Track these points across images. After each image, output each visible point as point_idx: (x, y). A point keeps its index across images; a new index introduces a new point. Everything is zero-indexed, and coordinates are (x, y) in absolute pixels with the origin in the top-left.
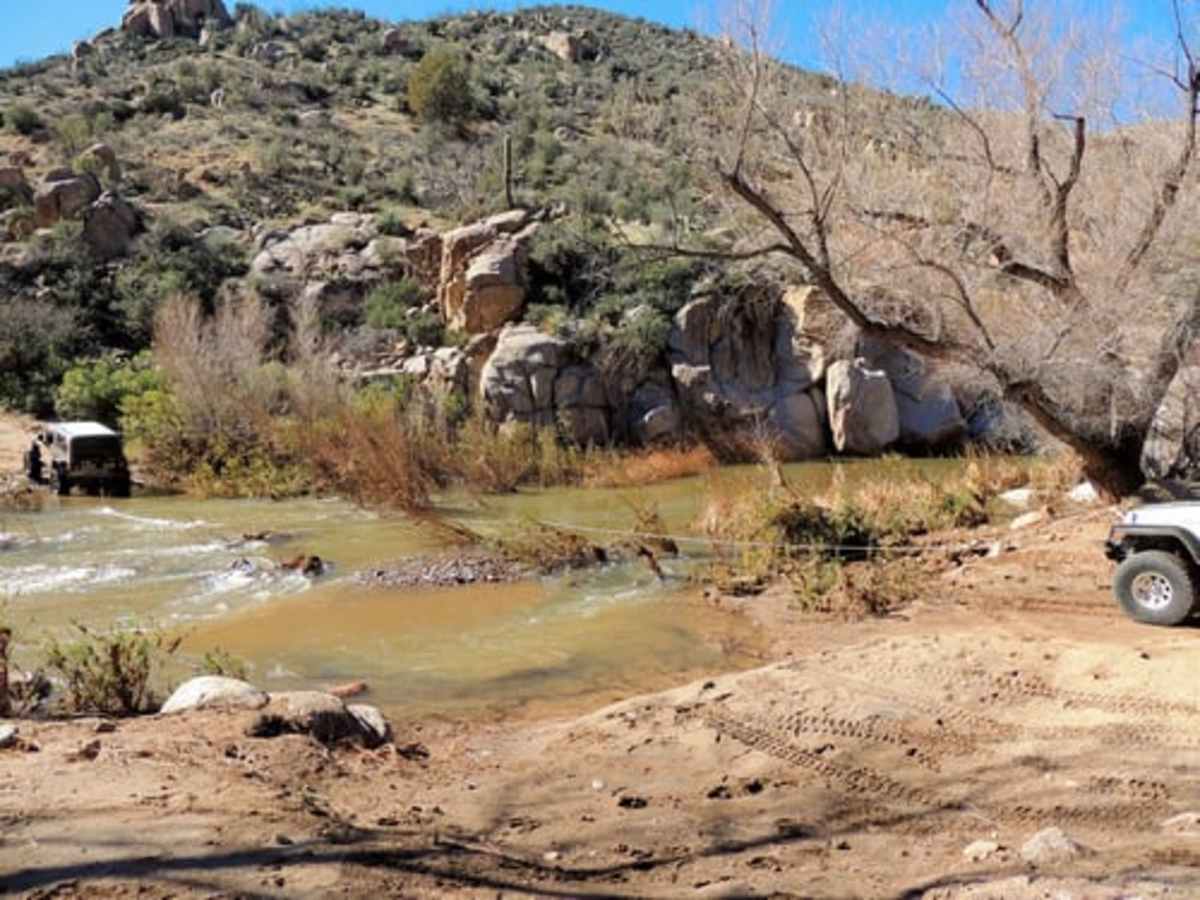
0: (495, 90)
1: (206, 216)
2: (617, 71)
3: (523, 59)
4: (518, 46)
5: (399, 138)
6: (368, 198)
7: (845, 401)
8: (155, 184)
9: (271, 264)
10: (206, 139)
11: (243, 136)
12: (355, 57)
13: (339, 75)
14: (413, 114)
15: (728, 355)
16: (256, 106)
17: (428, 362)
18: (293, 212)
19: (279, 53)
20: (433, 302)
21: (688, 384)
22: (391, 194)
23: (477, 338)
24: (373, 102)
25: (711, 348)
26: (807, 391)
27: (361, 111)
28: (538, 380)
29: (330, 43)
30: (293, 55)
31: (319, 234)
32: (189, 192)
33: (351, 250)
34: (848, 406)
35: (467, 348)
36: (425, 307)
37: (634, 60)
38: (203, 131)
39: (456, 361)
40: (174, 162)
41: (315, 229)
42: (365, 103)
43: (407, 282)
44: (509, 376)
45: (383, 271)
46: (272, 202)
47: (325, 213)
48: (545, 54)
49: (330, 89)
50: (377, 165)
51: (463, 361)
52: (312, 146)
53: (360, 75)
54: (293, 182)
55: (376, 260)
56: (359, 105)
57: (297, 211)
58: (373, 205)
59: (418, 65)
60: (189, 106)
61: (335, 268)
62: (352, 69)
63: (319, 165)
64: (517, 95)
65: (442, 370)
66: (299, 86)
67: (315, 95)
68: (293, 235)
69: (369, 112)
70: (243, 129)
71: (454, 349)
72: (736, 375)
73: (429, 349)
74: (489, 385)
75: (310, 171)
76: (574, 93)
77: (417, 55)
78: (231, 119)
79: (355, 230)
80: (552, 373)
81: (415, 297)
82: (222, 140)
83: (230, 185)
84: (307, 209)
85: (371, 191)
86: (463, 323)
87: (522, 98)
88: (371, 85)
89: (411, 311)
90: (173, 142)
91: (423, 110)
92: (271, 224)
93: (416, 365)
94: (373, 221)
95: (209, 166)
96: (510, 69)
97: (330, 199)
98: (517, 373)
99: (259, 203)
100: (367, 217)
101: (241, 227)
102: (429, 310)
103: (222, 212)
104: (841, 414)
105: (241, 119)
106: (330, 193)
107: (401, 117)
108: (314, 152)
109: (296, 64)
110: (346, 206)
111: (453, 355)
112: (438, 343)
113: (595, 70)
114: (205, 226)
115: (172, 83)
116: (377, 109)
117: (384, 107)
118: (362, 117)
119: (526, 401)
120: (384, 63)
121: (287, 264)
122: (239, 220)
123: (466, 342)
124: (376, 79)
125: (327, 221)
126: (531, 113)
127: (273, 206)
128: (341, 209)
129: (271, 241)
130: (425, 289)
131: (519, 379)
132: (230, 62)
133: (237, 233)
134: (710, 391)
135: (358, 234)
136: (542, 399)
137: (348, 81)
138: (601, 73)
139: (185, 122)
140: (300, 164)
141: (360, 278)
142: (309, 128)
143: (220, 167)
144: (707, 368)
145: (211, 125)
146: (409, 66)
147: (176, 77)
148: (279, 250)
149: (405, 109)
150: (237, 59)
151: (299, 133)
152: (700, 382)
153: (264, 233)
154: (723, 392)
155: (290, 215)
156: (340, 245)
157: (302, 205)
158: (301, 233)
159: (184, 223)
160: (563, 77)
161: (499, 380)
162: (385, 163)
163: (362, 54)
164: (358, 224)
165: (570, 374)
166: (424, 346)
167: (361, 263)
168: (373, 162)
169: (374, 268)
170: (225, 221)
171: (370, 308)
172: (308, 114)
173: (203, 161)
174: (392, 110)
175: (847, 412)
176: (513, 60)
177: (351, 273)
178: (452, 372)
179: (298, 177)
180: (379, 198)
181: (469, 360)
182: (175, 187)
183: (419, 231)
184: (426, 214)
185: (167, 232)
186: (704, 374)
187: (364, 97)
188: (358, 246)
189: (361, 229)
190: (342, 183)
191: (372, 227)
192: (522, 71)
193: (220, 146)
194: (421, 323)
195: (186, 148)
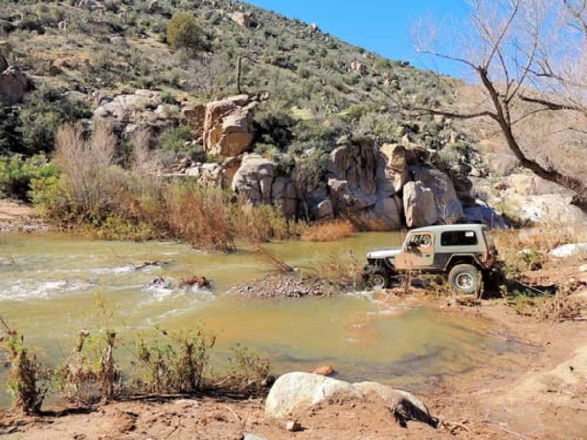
0: (210, 37)
1: (66, 85)
2: (267, 34)
3: (221, 23)
4: (218, 17)
5: (164, 55)
6: (154, 83)
7: (413, 202)
8: (35, 65)
9: (106, 113)
10: (60, 46)
11: (80, 46)
12: (135, 13)
13: (129, 21)
14: (169, 44)
15: (354, 176)
16: (84, 31)
17: (200, 170)
18: (114, 87)
19: (93, 7)
20: (199, 139)
21: (336, 190)
22: (166, 82)
23: (228, 159)
24: (147, 36)
25: (346, 172)
26: (392, 196)
27: (141, 40)
28: (264, 183)
29: (121, 5)
30: (101, 8)
31: (130, 100)
32: (55, 72)
33: (149, 109)
34: (415, 205)
35: (223, 164)
36: (194, 142)
37: (275, 30)
38: (57, 42)
39: (217, 170)
40: (44, 55)
41: (128, 97)
42: (143, 36)
43: (183, 128)
44: (249, 180)
45: (168, 121)
46: (102, 81)
47: (132, 89)
48: (231, 22)
49: (124, 27)
50: (156, 67)
51: (220, 171)
52: (120, 54)
53: (139, 21)
54: (112, 72)
55: (163, 116)
56: (140, 37)
57: (116, 87)
58: (157, 87)
59: (170, 21)
60: (46, 28)
61: (142, 117)
62: (135, 19)
63: (125, 64)
64: (221, 40)
65: (209, 175)
66: (107, 24)
67: (117, 30)
68: (116, 99)
69: (145, 40)
70: (81, 43)
71: (215, 164)
72: (358, 186)
73: (198, 164)
74: (238, 184)
75: (121, 67)
76: (248, 42)
77: (169, 15)
78: (72, 36)
79: (149, 99)
80: (271, 180)
81: (188, 136)
82: (69, 47)
83: (78, 70)
84: (122, 87)
85: (155, 80)
86: (219, 151)
87: (223, 42)
88: (146, 27)
89: (187, 143)
90: (41, 45)
91: (175, 42)
92: (103, 92)
93: (193, 171)
94: (159, 95)
95: (64, 59)
96: (215, 27)
97: (134, 82)
98: (253, 179)
99: (95, 81)
100: (155, 93)
101: (86, 93)
102: (197, 143)
103: (76, 83)
104: (411, 208)
105: (79, 37)
106: (133, 79)
107: (163, 45)
108: (121, 58)
109: (103, 12)
110: (143, 87)
111: (215, 167)
112: (204, 160)
113: (257, 33)
114: (67, 90)
115: (36, 15)
116: (150, 40)
117: (153, 39)
118: (142, 43)
119: (258, 193)
120: (151, 17)
121: (114, 114)
122: (85, 89)
123: (223, 161)
124: (148, 25)
125: (132, 93)
126: (229, 50)
127: (103, 83)
128: (141, 88)
129: (103, 102)
130: (194, 132)
131: (254, 182)
132: (67, 8)
133: (84, 95)
134: (347, 194)
135: (152, 101)
136: (266, 193)
137: (133, 24)
138: (260, 35)
139: (45, 36)
140: (115, 63)
141: (155, 124)
142: (116, 45)
143: (71, 61)
144: (345, 182)
145: (61, 39)
146: (165, 20)
147: (38, 13)
148: (110, 106)
149: (165, 41)
150: (71, 7)
151: (112, 48)
152: (342, 189)
153: (100, 97)
154: (353, 194)
155: (113, 89)
156: (143, 107)
157: (118, 84)
158: (120, 98)
159: (55, 87)
160: (242, 35)
161: (243, 182)
162: (159, 67)
163: (138, 11)
164: (151, 96)
165: (280, 181)
166: (196, 162)
167: (155, 117)
168: (154, 65)
169: (162, 120)
170: (77, 89)
171: (164, 140)
172: (115, 38)
173: (59, 56)
174: (158, 41)
175: (414, 208)
176: (216, 23)
177: (151, 122)
178: (215, 176)
179: (114, 69)
180: (159, 84)
181: (224, 171)
182: (48, 68)
183: (183, 103)
184: (186, 94)
185: (48, 92)
186: (344, 185)
187: (143, 33)
188: (153, 108)
189: (153, 99)
190: (138, 75)
191: (159, 98)
192: (221, 29)
193: (68, 50)
194: (194, 149)
195: (49, 49)
